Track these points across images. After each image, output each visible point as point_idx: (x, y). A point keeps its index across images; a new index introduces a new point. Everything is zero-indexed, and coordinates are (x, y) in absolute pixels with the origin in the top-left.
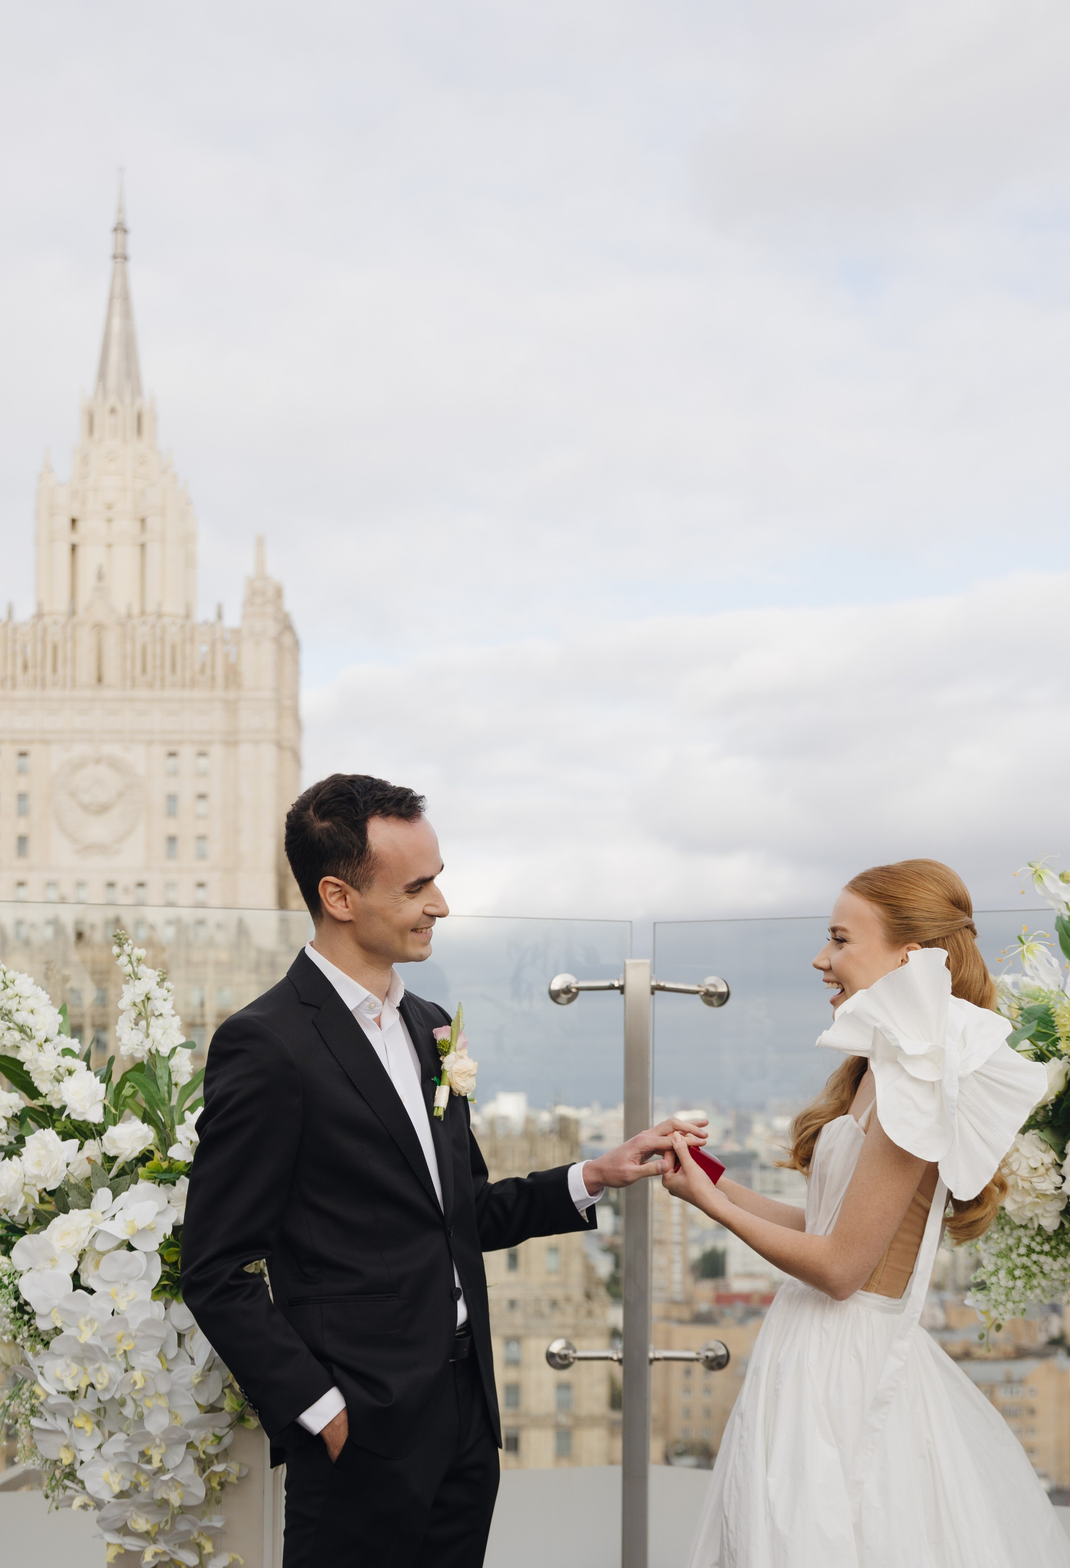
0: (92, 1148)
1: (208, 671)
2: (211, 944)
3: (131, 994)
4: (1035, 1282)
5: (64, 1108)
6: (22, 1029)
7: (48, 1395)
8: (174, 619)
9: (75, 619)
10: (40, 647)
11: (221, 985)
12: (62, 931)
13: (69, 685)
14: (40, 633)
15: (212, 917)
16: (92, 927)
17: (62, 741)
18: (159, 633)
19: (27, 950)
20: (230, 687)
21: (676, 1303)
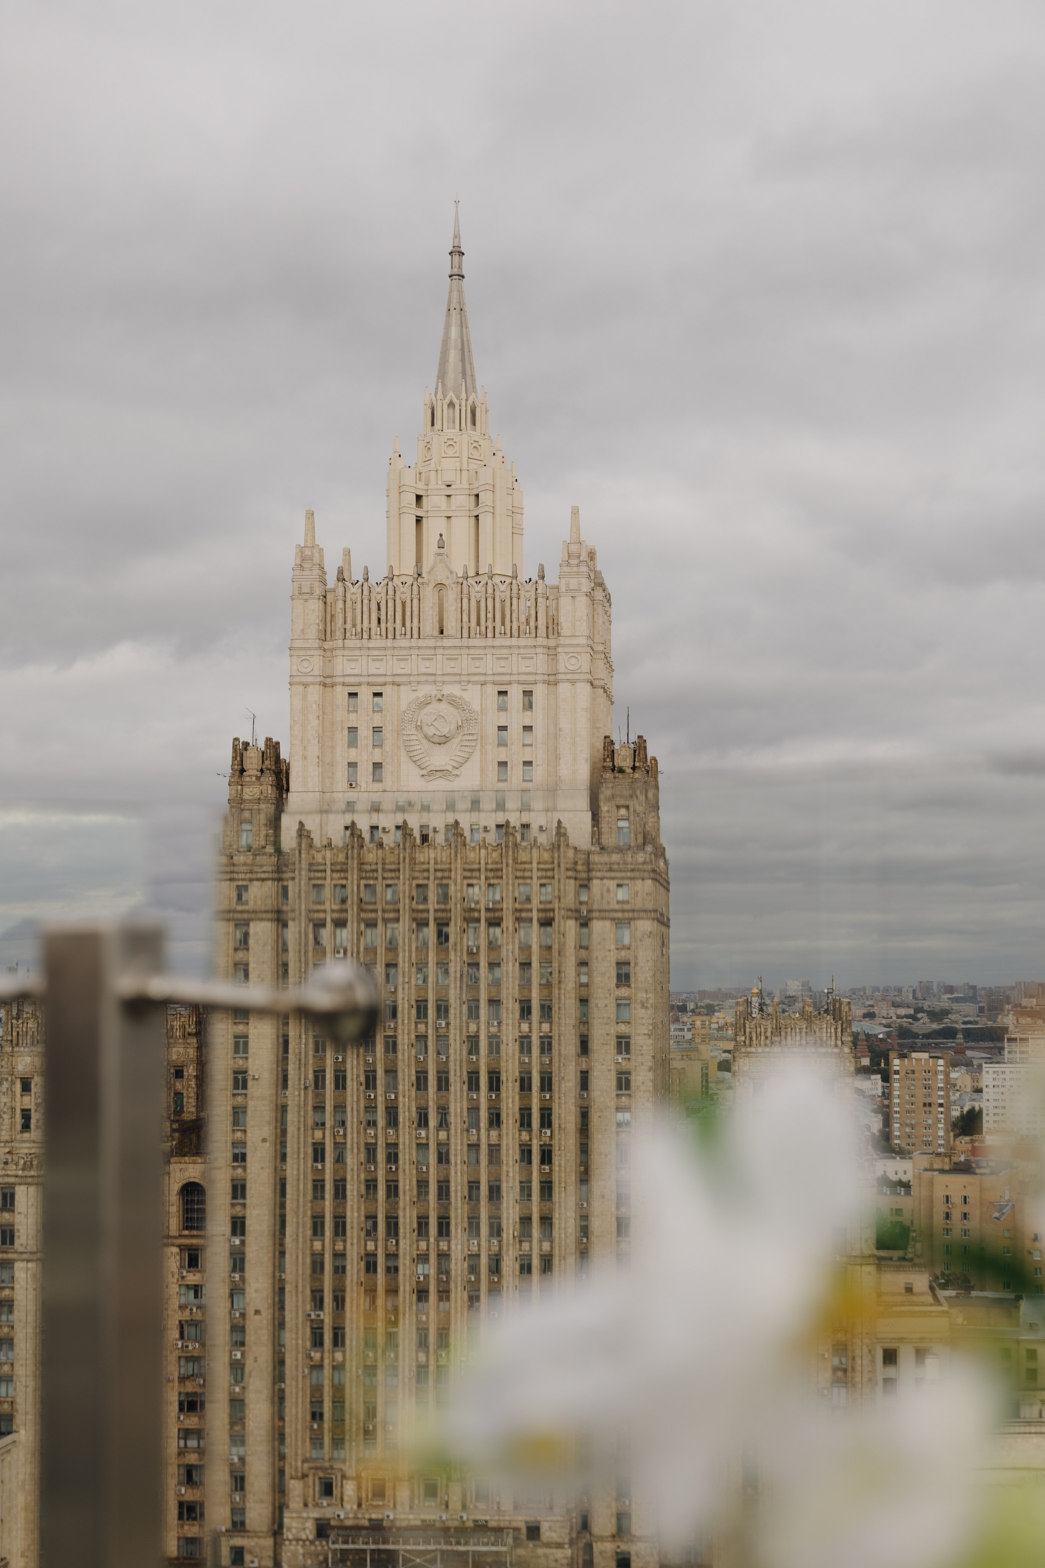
1: (532, 623)
2: (535, 844)
8: (503, 579)
9: (420, 580)
10: (390, 604)
11: (543, 881)
12: (411, 835)
13: (415, 635)
14: (391, 592)
15: (536, 819)
16: (435, 831)
17: (410, 683)
18: (490, 591)
19: (380, 851)
20: (551, 636)
21: (938, 1155)
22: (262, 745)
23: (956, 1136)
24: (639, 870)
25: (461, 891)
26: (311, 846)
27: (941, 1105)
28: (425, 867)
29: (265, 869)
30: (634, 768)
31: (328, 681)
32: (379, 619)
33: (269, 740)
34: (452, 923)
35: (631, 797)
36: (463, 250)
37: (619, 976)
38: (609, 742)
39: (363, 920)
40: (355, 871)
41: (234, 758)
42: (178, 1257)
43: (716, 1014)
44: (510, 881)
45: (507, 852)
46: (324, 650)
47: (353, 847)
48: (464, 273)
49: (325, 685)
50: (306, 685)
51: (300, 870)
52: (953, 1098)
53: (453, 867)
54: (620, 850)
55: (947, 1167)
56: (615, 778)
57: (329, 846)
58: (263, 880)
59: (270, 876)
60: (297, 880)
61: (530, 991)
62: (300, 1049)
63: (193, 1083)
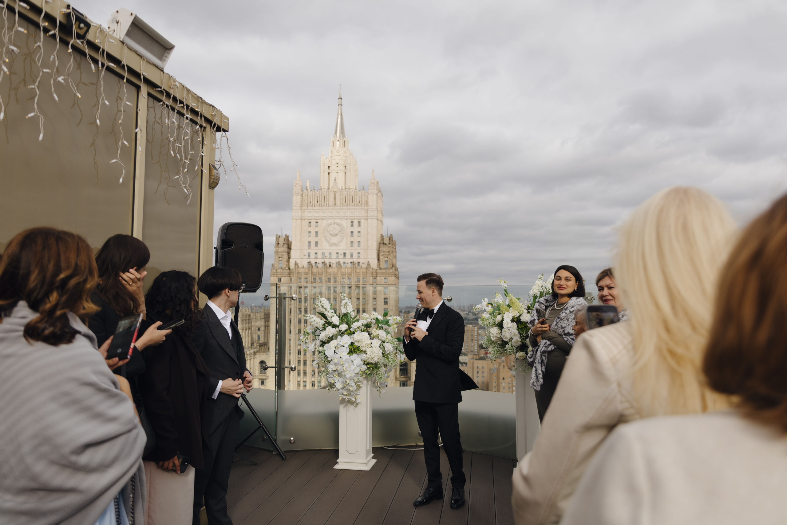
0: (337, 329)
1: (361, 202)
2: (361, 267)
3: (343, 302)
4: (498, 353)
5: (332, 322)
6: (325, 309)
7: (330, 371)
8: (353, 190)
9: (329, 190)
10: (321, 196)
11: (363, 277)
12: (326, 265)
13: (328, 206)
14: (321, 193)
15: (361, 261)
16: (333, 264)
17: (326, 219)
18: (349, 193)
19: (317, 269)
20: (366, 206)
21: (475, 355)
22: (284, 236)
23: (480, 349)
24: (391, 274)
25: (340, 279)
26: (298, 267)
27: (476, 340)
28: (330, 273)
29: (286, 273)
30: (389, 243)
31: (303, 218)
32: (317, 201)
33: (286, 235)
34: (338, 287)
35: (389, 255)
36: (342, 98)
37: (385, 302)
38: (382, 236)
39: (313, 286)
40: (310, 274)
41: (276, 240)
42: (258, 382)
43: (411, 313)
44: (354, 277)
45: (353, 269)
46: (302, 210)
47: (310, 268)
48: (342, 104)
49: (302, 220)
50: (297, 219)
51: (295, 274)
52: (479, 338)
53: (338, 273)
54: (385, 269)
55: (478, 358)
56: (384, 246)
57: (303, 267)
58: (285, 276)
59: (287, 275)
60: (294, 276)
61: (359, 306)
62: (294, 322)
63: (263, 332)
